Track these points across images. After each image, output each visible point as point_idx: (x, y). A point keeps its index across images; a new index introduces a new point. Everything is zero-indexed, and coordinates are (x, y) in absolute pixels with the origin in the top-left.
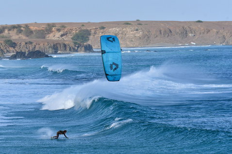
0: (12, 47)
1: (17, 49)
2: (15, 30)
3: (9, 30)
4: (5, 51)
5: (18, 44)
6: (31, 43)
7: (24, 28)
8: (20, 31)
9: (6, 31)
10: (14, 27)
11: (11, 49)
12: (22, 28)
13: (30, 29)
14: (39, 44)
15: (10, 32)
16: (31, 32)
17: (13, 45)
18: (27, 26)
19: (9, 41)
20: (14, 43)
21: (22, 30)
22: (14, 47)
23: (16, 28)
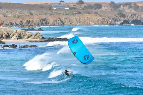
0: (122, 17)
1: (126, 19)
2: (128, 6)
3: (124, 6)
4: (118, 20)
5: (127, 16)
6: (135, 15)
7: (133, 4)
8: (131, 7)
9: (122, 7)
10: (127, 4)
11: (122, 19)
12: (132, 5)
13: (137, 5)
14: (140, 16)
15: (124, 7)
16: (138, 7)
17: (124, 16)
18: (135, 3)
19: (120, 13)
20: (124, 15)
21: (132, 6)
22: (124, 18)
23: (128, 4)
